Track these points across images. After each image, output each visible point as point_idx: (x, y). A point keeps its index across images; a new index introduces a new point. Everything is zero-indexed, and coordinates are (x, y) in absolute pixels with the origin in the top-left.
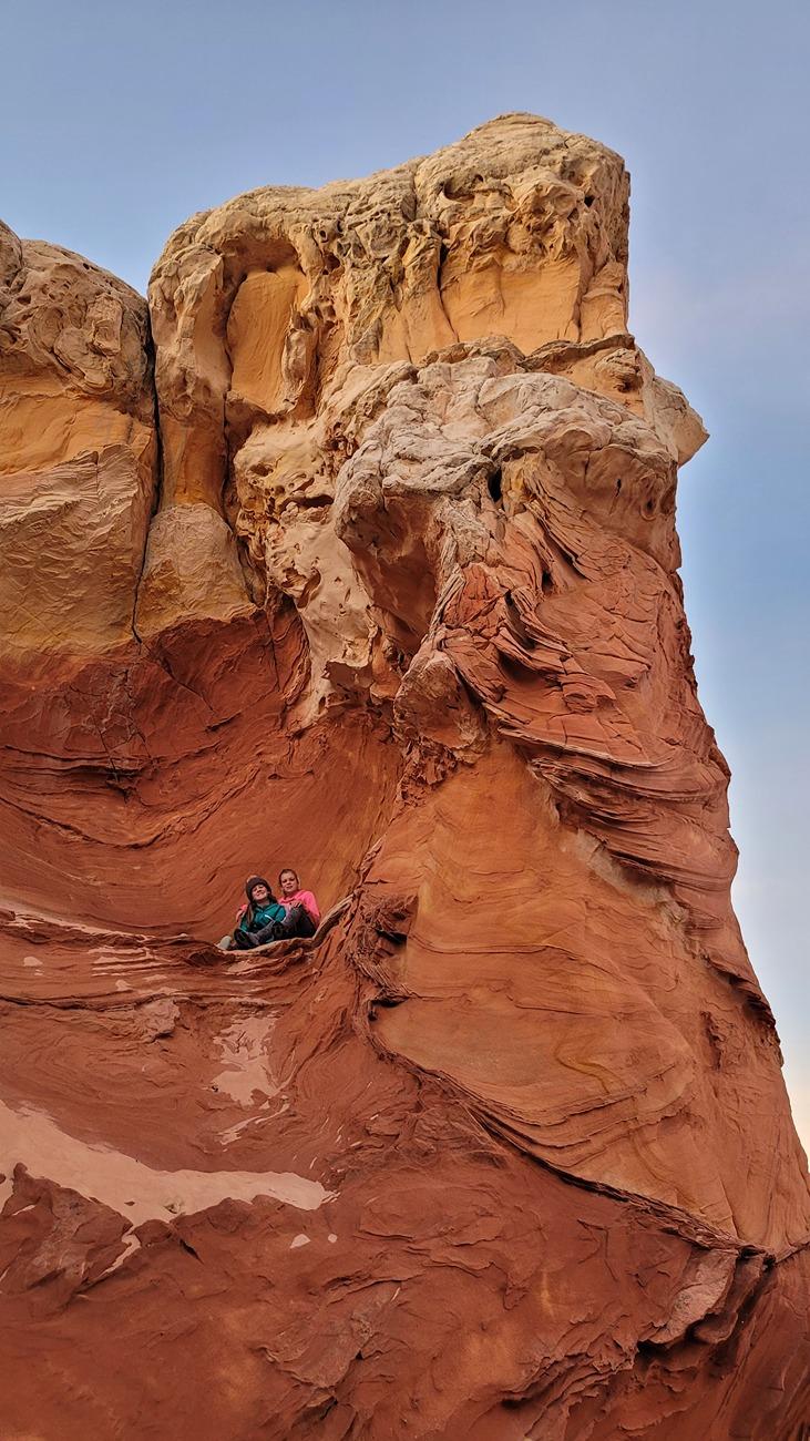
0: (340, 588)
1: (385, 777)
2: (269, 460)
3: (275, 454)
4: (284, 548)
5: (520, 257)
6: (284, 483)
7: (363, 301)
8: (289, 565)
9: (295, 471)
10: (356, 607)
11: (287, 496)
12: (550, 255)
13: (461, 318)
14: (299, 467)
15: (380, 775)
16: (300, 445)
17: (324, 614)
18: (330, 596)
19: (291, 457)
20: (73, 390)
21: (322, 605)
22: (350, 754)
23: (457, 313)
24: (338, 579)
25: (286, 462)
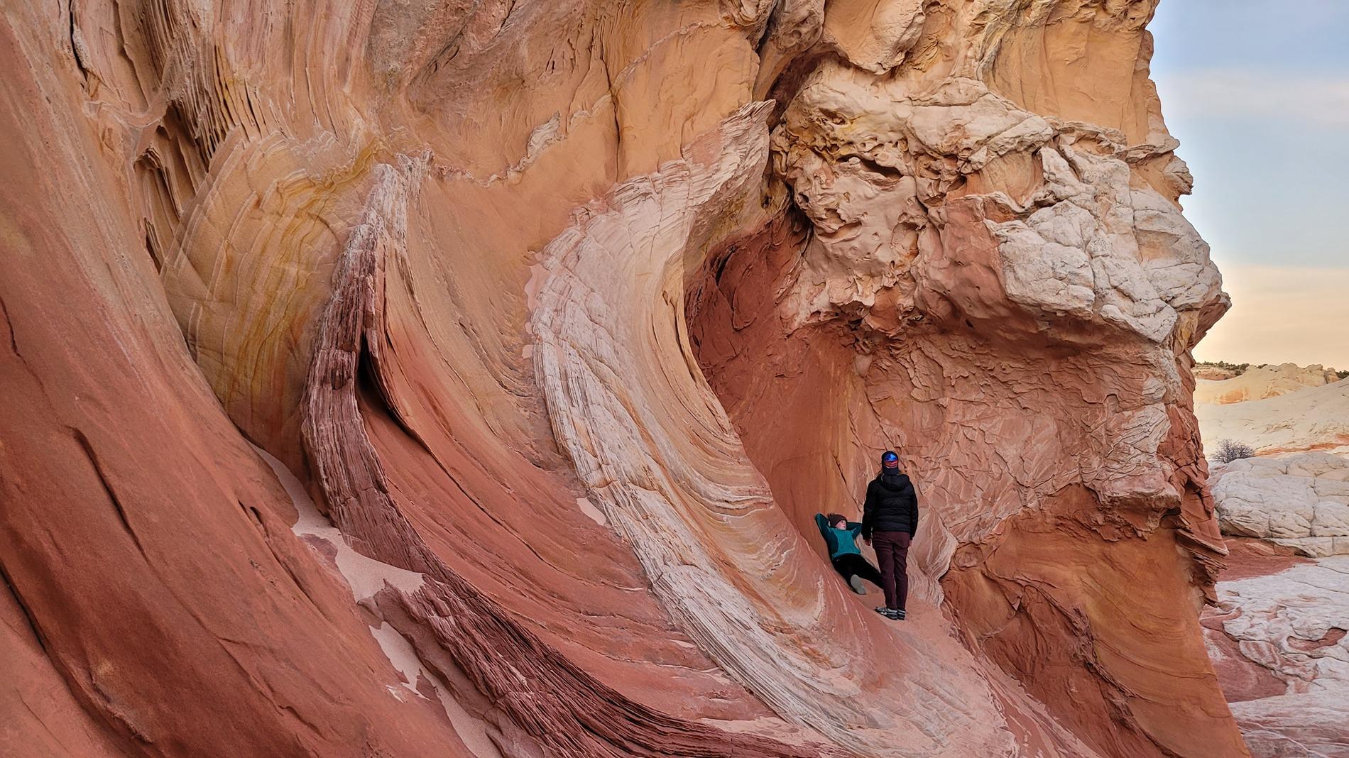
0: (875, 241)
1: (839, 372)
2: (847, 113)
3: (857, 111)
4: (833, 192)
5: (1109, 18)
6: (858, 141)
7: (992, 16)
8: (833, 206)
9: (871, 133)
10: (882, 259)
11: (854, 151)
12: (1126, 23)
13: (1057, 60)
14: (875, 131)
15: (836, 370)
16: (883, 113)
17: (850, 255)
18: (864, 245)
19: (871, 120)
20: (727, 18)
21: (854, 248)
22: (820, 353)
23: (1054, 53)
24: (876, 234)
25: (865, 122)
